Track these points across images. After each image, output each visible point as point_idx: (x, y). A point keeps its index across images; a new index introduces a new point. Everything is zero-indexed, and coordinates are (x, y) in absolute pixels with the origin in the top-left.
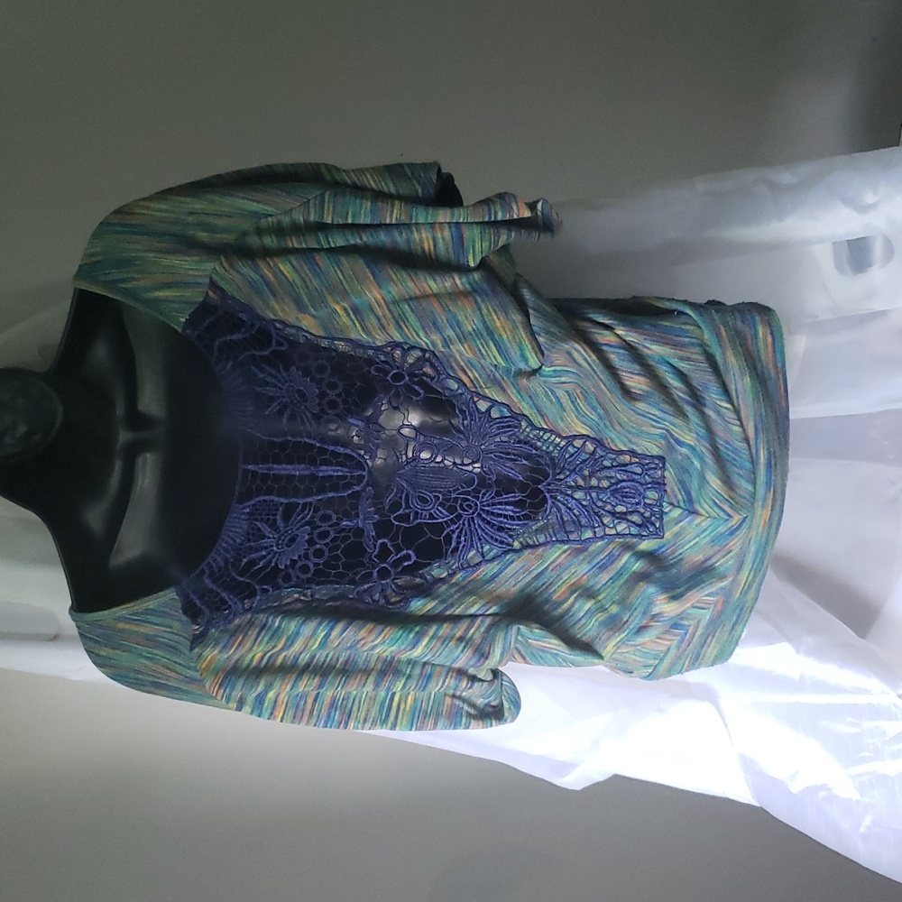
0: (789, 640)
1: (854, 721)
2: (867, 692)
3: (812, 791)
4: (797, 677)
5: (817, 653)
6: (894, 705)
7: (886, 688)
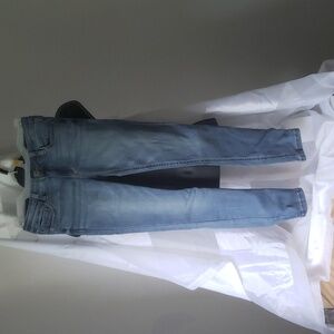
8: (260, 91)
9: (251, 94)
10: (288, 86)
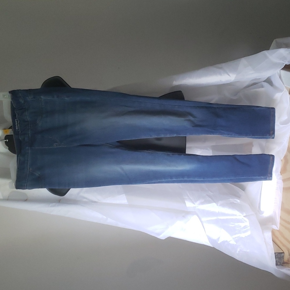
0: (215, 202)
1: (233, 223)
2: (236, 215)
3: (224, 242)
4: (217, 212)
5: (223, 205)
6: (243, 219)
7: (241, 214)
8: (219, 65)
9: (212, 68)
10: (244, 61)
